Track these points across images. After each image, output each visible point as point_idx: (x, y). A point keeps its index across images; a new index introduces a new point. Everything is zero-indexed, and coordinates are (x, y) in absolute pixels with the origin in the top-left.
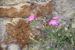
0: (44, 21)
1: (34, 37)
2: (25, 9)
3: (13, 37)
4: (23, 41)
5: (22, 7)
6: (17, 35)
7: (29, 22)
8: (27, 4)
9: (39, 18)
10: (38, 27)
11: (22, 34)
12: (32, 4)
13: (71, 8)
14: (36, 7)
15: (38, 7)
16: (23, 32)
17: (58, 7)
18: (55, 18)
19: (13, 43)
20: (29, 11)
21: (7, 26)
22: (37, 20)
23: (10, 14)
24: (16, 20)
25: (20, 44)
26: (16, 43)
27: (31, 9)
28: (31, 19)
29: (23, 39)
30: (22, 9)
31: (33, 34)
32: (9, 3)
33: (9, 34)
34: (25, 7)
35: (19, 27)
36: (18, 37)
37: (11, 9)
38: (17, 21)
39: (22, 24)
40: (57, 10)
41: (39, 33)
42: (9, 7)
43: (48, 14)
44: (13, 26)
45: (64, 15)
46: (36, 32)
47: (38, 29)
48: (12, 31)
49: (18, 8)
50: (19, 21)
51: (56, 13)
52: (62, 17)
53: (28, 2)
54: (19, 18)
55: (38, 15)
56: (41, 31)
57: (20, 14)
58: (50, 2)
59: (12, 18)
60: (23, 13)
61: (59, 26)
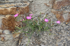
0: (24, 17)
1: (18, 26)
2: (13, 10)
3: (6, 26)
4: (12, 28)
5: (11, 9)
6: (9, 25)
7: (16, 17)
8: (14, 7)
9: (21, 15)
10: (21, 20)
11: (12, 24)
12: (17, 7)
13: (40, 9)
14: (19, 9)
15: (20, 9)
16: (12, 23)
17: (33, 9)
18: (30, 15)
19: (6, 29)
20: (15, 11)
21: (2, 19)
22: (20, 16)
23: (4, 13)
24: (7, 16)
25: (10, 30)
26: (8, 29)
27: (17, 10)
28: (16, 16)
29: (12, 27)
30: (11, 10)
31: (18, 24)
32: (4, 7)
33: (4, 24)
34: (13, 9)
35: (9, 20)
36: (9, 26)
37: (4, 10)
38: (9, 17)
39: (11, 18)
40: (32, 11)
41: (21, 23)
42: (4, 9)
43: (27, 13)
44: (6, 20)
45: (36, 13)
46: (20, 23)
47: (21, 21)
48: (5, 22)
49: (9, 9)
50: (10, 17)
51: (32, 12)
52: (35, 15)
53: (15, 6)
54: (10, 15)
55: (21, 13)
56: (23, 23)
57: (10, 13)
58: (28, 6)
59: (5, 15)
60: (12, 12)
61: (33, 20)
